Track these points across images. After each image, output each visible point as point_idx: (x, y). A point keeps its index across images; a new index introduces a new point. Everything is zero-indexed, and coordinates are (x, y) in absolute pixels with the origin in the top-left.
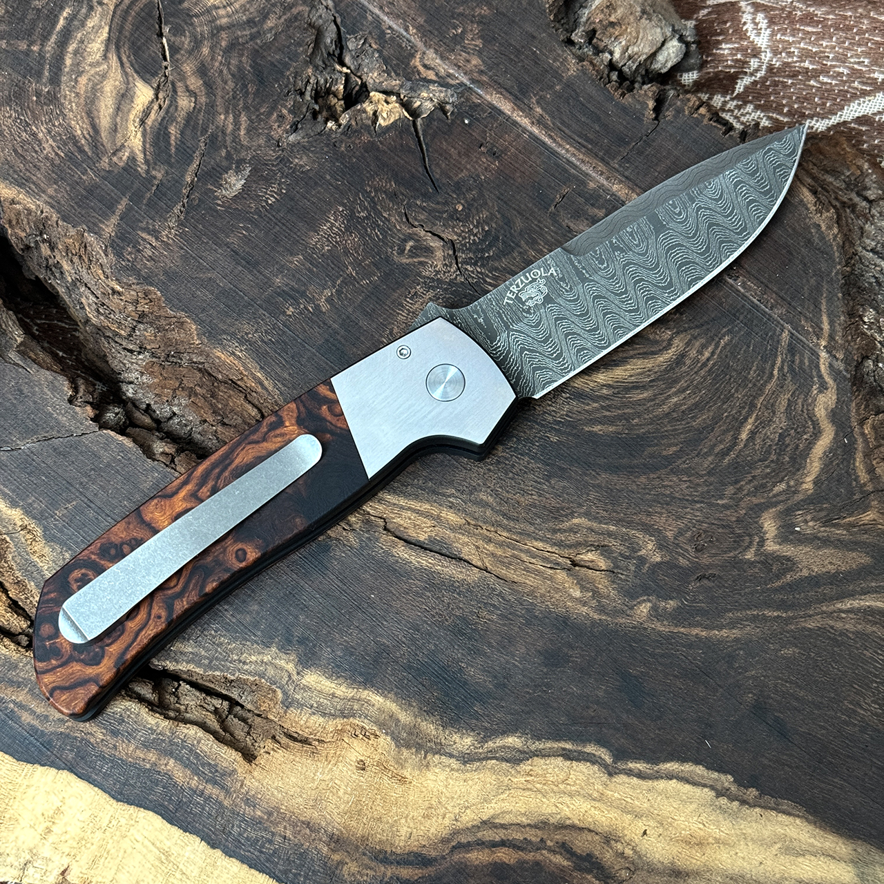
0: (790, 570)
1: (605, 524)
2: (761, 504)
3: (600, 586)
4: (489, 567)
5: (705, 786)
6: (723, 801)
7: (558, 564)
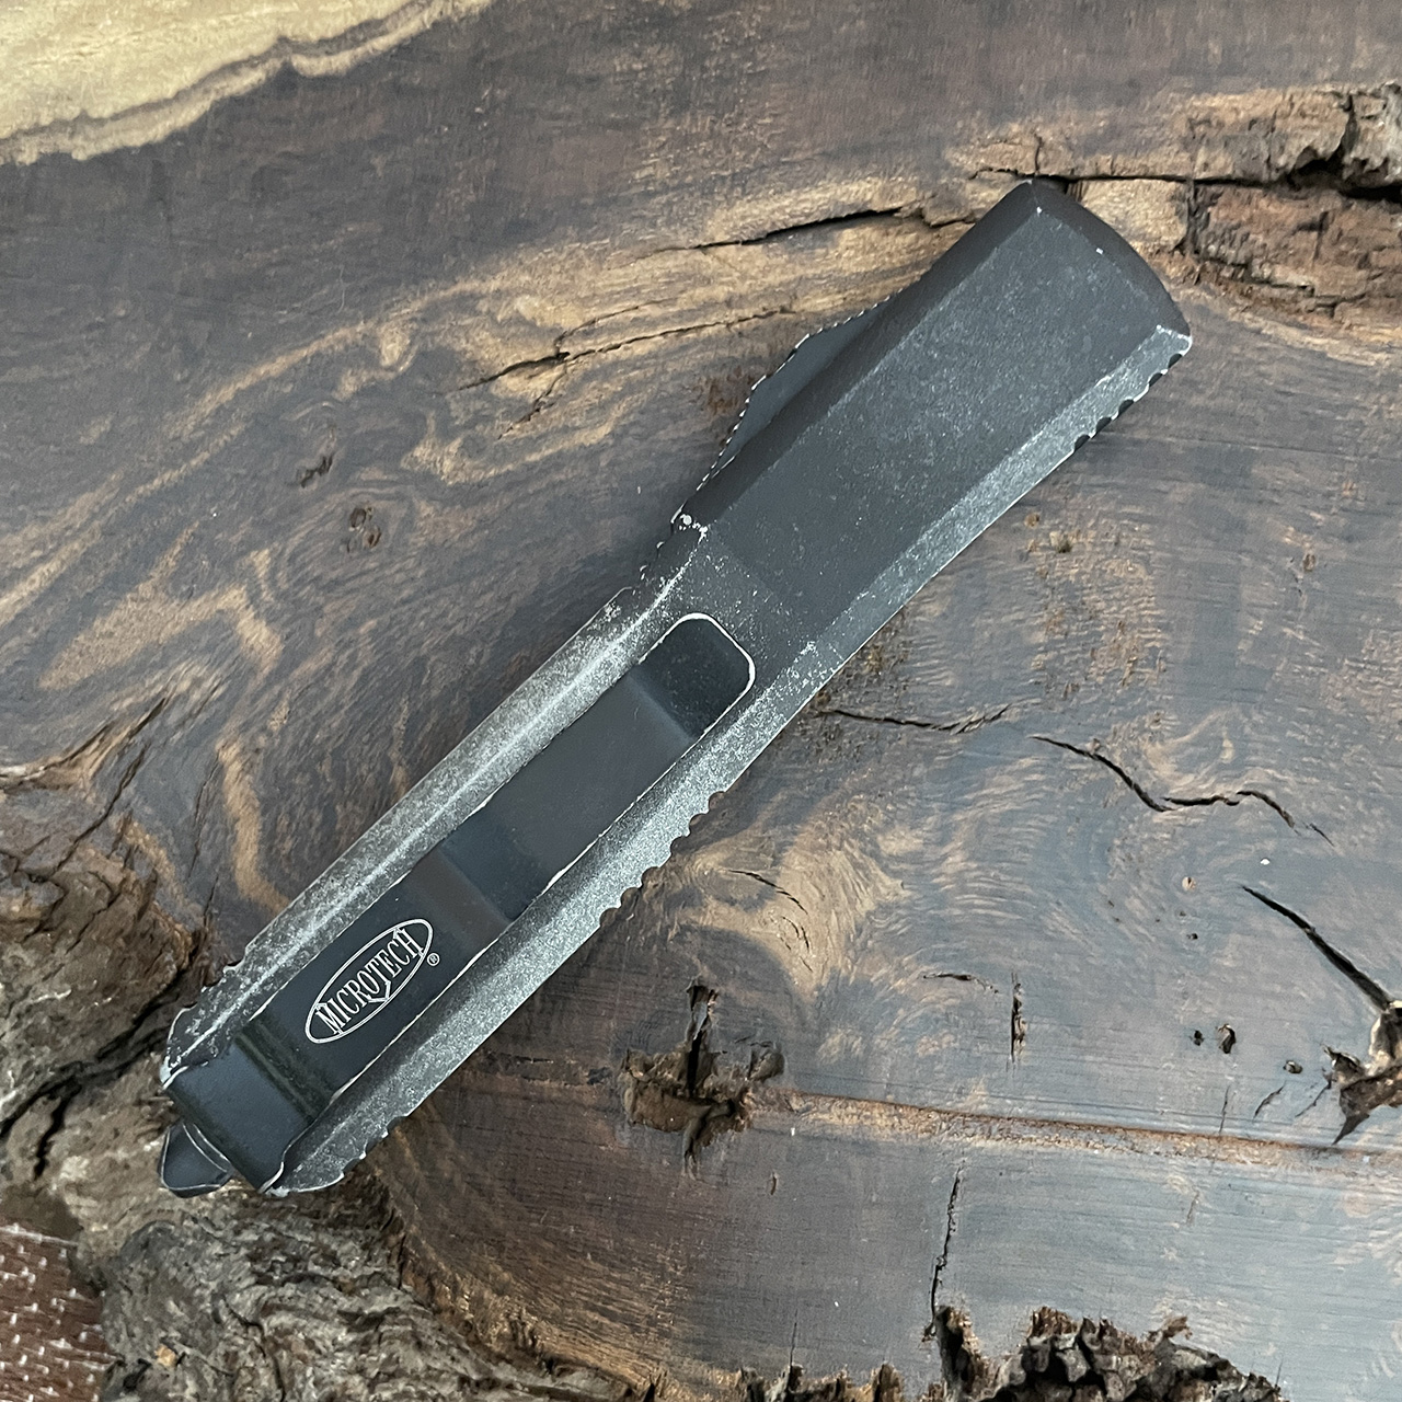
0: (175, 578)
1: (551, 455)
2: (297, 666)
3: (491, 341)
4: (699, 255)
5: (115, 117)
6: (71, 112)
7: (586, 334)
